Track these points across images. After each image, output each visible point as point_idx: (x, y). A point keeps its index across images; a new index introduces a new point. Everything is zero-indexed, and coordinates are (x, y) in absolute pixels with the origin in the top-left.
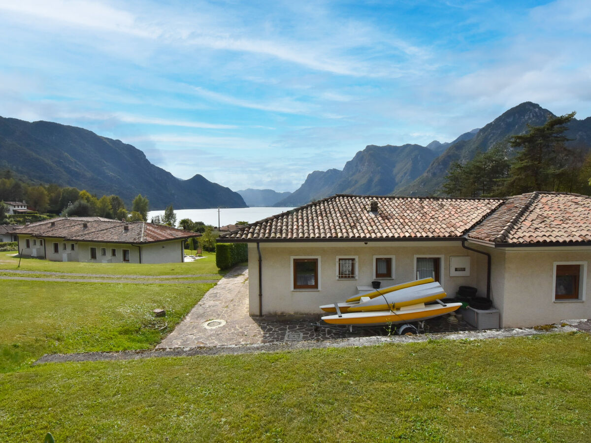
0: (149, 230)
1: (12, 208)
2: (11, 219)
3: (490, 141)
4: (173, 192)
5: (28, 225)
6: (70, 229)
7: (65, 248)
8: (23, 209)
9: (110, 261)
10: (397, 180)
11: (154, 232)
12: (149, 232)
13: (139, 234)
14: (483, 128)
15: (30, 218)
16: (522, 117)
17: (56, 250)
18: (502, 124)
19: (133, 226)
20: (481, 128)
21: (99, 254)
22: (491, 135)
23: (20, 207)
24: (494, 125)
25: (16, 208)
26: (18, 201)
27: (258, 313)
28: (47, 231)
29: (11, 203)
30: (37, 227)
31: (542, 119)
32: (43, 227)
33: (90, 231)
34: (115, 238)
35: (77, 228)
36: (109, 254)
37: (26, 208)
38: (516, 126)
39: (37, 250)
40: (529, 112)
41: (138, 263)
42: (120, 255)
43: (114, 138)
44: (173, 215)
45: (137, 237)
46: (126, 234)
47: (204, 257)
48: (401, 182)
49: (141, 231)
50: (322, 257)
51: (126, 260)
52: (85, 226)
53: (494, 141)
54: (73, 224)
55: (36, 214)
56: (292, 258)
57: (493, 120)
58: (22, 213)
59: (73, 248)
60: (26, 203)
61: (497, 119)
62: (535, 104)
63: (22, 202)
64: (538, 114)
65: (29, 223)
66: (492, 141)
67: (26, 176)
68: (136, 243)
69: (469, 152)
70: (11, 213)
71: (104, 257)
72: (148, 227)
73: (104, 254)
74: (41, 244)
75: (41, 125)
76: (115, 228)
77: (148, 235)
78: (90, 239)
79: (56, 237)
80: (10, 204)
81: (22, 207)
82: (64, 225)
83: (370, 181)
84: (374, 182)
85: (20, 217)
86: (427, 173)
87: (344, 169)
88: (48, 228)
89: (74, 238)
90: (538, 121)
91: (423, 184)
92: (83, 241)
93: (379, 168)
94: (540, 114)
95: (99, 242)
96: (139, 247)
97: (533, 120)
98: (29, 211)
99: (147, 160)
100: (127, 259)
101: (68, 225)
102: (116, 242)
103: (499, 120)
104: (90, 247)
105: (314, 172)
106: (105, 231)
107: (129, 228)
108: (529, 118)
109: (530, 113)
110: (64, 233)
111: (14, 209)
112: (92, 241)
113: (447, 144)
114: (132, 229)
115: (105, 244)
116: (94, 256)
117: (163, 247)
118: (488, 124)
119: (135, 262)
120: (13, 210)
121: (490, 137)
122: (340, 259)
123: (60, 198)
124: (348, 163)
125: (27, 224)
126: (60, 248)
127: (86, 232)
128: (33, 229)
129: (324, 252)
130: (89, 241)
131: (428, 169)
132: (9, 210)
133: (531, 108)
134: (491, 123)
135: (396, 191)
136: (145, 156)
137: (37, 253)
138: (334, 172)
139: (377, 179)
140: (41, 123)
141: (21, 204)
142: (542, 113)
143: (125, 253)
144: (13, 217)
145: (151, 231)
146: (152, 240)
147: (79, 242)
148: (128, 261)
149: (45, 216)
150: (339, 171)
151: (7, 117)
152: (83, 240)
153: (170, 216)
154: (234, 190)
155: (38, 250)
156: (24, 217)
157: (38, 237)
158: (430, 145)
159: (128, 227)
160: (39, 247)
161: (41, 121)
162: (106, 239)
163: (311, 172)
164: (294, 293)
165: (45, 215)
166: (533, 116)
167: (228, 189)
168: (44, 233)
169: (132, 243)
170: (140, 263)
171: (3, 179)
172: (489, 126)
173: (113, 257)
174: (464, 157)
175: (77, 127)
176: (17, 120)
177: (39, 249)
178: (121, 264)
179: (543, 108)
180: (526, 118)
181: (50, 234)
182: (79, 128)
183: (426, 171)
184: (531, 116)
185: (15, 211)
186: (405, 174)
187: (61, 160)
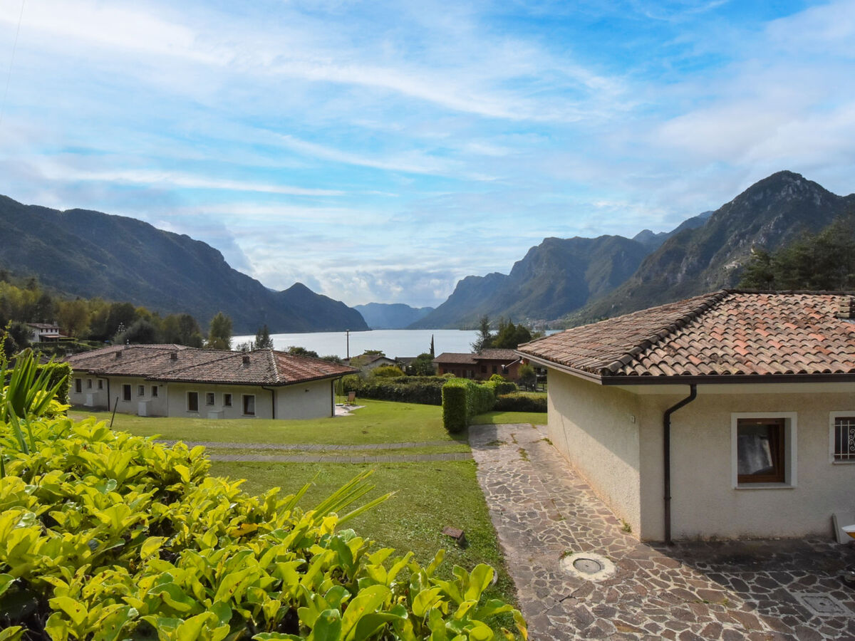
0: (284, 363)
1: (37, 333)
2: (36, 349)
3: (730, 230)
4: (262, 309)
5: (70, 357)
6: (150, 363)
7: (142, 393)
8: (54, 334)
9: (222, 416)
10: (591, 287)
11: (291, 366)
12: (285, 366)
13: (270, 369)
14: (718, 211)
15: (64, 347)
16: (777, 194)
17: (127, 396)
18: (747, 203)
19: (255, 357)
20: (715, 210)
21: (202, 401)
22: (732, 220)
23: (49, 331)
24: (734, 205)
25: (44, 333)
26: (47, 323)
27: (660, 537)
28: (113, 366)
29: (38, 325)
30: (93, 360)
31: (807, 195)
32: (103, 359)
33: (183, 366)
34: (232, 377)
35: (160, 360)
36: (219, 401)
37: (57, 333)
38: (769, 208)
39: (93, 396)
40: (786, 187)
41: (269, 419)
42: (238, 404)
43: (180, 233)
44: (268, 341)
45: (269, 374)
46: (247, 370)
47: (360, 407)
48: (596, 291)
49: (271, 364)
50: (799, 416)
51: (248, 412)
52: (174, 357)
53: (735, 230)
54: (150, 354)
55: (72, 342)
56: (735, 417)
57: (734, 198)
58: (52, 339)
59: (155, 394)
60: (59, 325)
61: (739, 197)
62: (795, 174)
63: (52, 323)
64: (801, 189)
65: (71, 355)
66: (732, 229)
67: (53, 288)
68: (270, 384)
69: (699, 245)
70: (37, 340)
71: (212, 407)
72: (280, 359)
73: (211, 402)
74: (101, 387)
75: (76, 215)
76: (226, 360)
77: (284, 371)
78: (188, 378)
79: (129, 375)
80: (35, 327)
81: (52, 331)
82: (136, 356)
83: (551, 290)
84: (557, 292)
85: (49, 345)
86: (636, 277)
87: (511, 273)
88: (112, 360)
89: (162, 377)
90: (801, 198)
91: (630, 294)
92: (178, 381)
93: (564, 270)
94: (805, 189)
95: (205, 382)
96: (273, 391)
97: (794, 197)
98: (62, 337)
99: (225, 263)
100: (249, 410)
101: (144, 356)
102: (235, 383)
103: (741, 198)
104: (187, 392)
105: (467, 278)
106: (211, 365)
107: (251, 359)
108: (787, 194)
109: (788, 187)
110: (140, 368)
111: (41, 334)
112: (193, 381)
113: (663, 235)
114: (256, 362)
115: (213, 385)
116: (193, 406)
117: (306, 391)
118: (725, 205)
119: (264, 417)
120: (40, 336)
121: (729, 223)
122: (838, 419)
123: (106, 317)
124: (517, 264)
125: (67, 355)
126: (134, 393)
127: (178, 367)
128: (87, 362)
129: (802, 403)
130: (188, 381)
131: (636, 273)
132: (34, 336)
133: (790, 179)
134: (730, 203)
135: (589, 304)
136: (223, 258)
137: (93, 400)
138: (496, 277)
139: (559, 288)
140: (77, 211)
141: (50, 326)
142: (807, 187)
143: (247, 400)
144: (40, 345)
145: (287, 365)
146: (293, 379)
147: (169, 383)
148: (253, 414)
149: (85, 345)
150: (504, 276)
151: (29, 205)
152: (178, 379)
153: (264, 343)
154: (350, 306)
155: (95, 396)
156: (55, 345)
157: (97, 374)
158: (638, 236)
159: (249, 358)
160: (96, 391)
161: (76, 209)
162: (215, 377)
163: (463, 278)
164: (738, 492)
165: (85, 343)
166: (794, 192)
167: (341, 303)
168: (107, 368)
169: (262, 385)
170: (274, 418)
171: (26, 290)
172: (727, 206)
173: (227, 409)
174: (691, 253)
175: (127, 218)
176: (44, 208)
177: (97, 394)
178: (239, 420)
179: (808, 179)
180: (783, 194)
181: (118, 370)
182: (131, 219)
183: (635, 275)
184: (791, 192)
185: (42, 338)
186: (603, 279)
187: (104, 265)
